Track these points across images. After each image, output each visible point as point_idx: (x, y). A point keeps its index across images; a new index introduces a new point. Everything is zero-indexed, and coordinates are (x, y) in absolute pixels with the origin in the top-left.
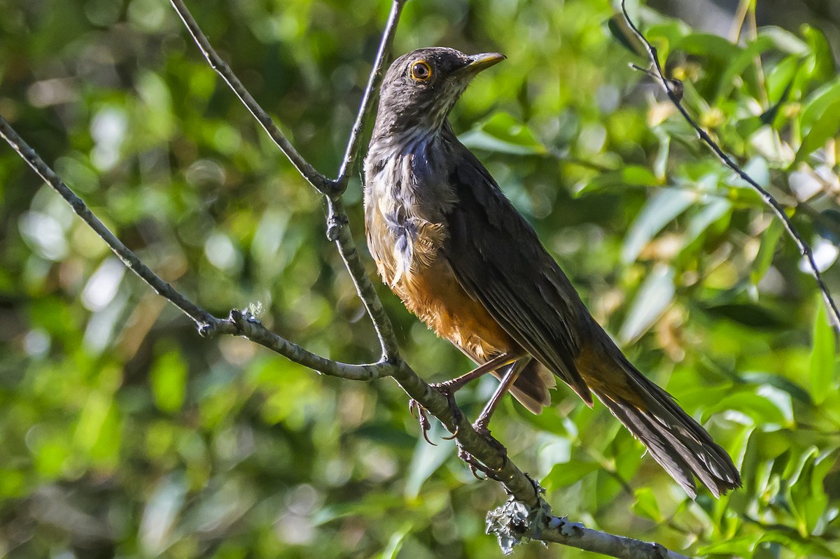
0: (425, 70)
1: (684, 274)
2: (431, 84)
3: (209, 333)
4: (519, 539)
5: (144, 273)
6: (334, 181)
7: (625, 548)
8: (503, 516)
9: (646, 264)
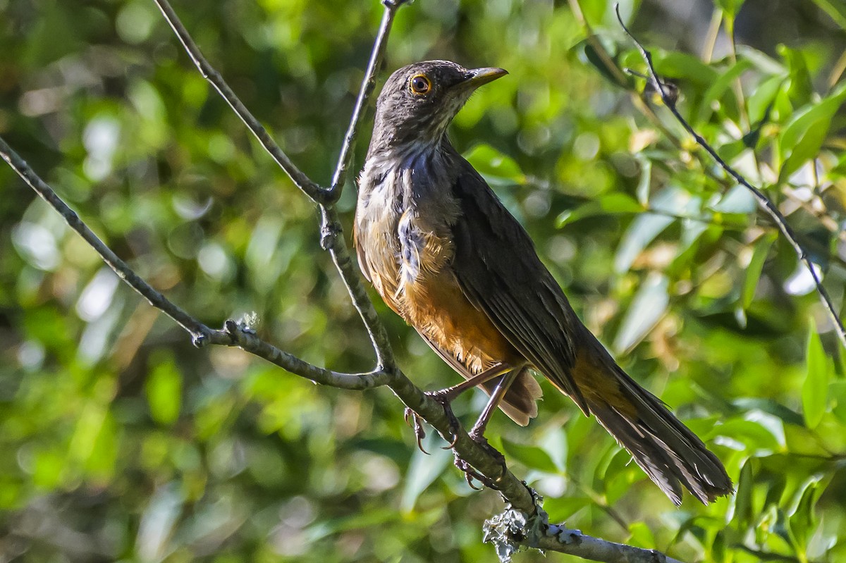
0: (425, 83)
1: (677, 283)
2: (430, 99)
3: (203, 343)
4: (516, 548)
5: (137, 283)
6: (328, 190)
7: (623, 555)
8: (500, 524)
9: (640, 273)
